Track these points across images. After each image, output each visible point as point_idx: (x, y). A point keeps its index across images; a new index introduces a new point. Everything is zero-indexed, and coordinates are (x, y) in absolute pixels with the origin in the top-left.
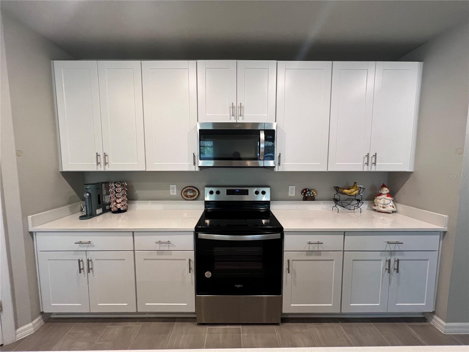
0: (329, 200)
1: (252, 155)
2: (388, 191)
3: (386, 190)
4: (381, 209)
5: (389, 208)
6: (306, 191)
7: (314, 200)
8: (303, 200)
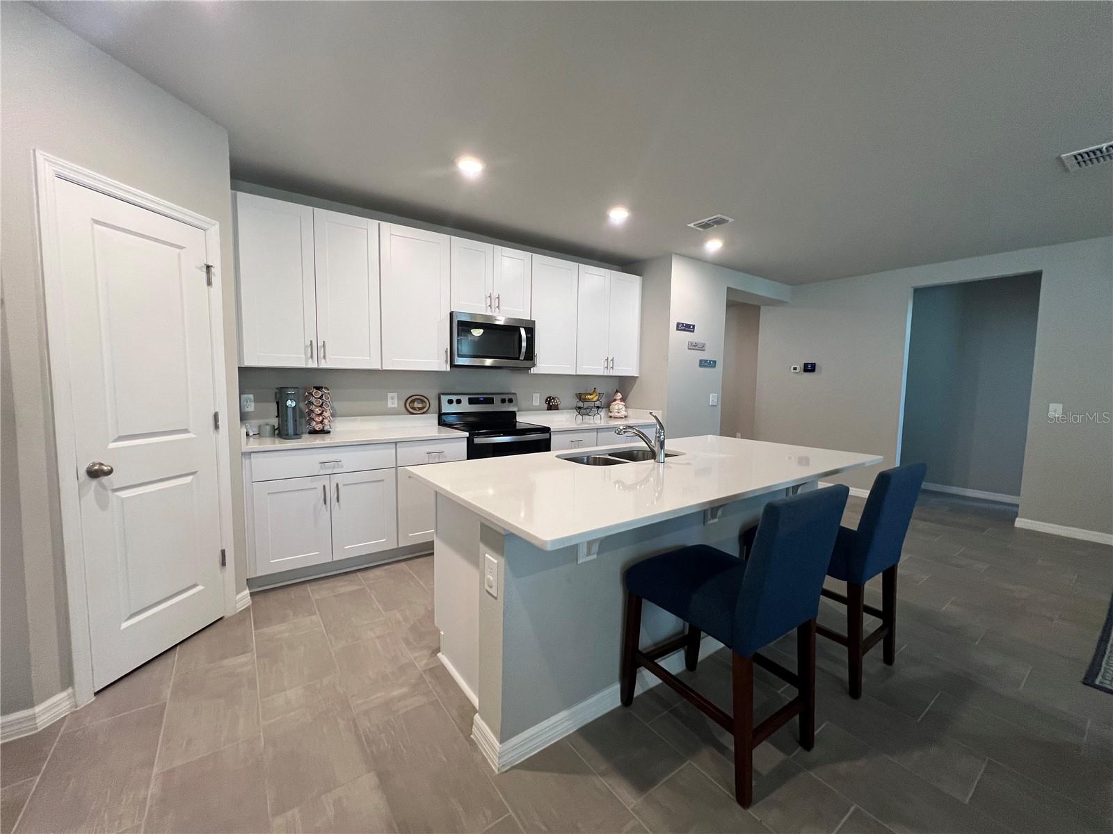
0: (572, 409)
1: (512, 355)
2: (621, 397)
3: (619, 396)
4: (617, 414)
5: (623, 413)
6: (551, 400)
7: (558, 409)
8: (548, 410)
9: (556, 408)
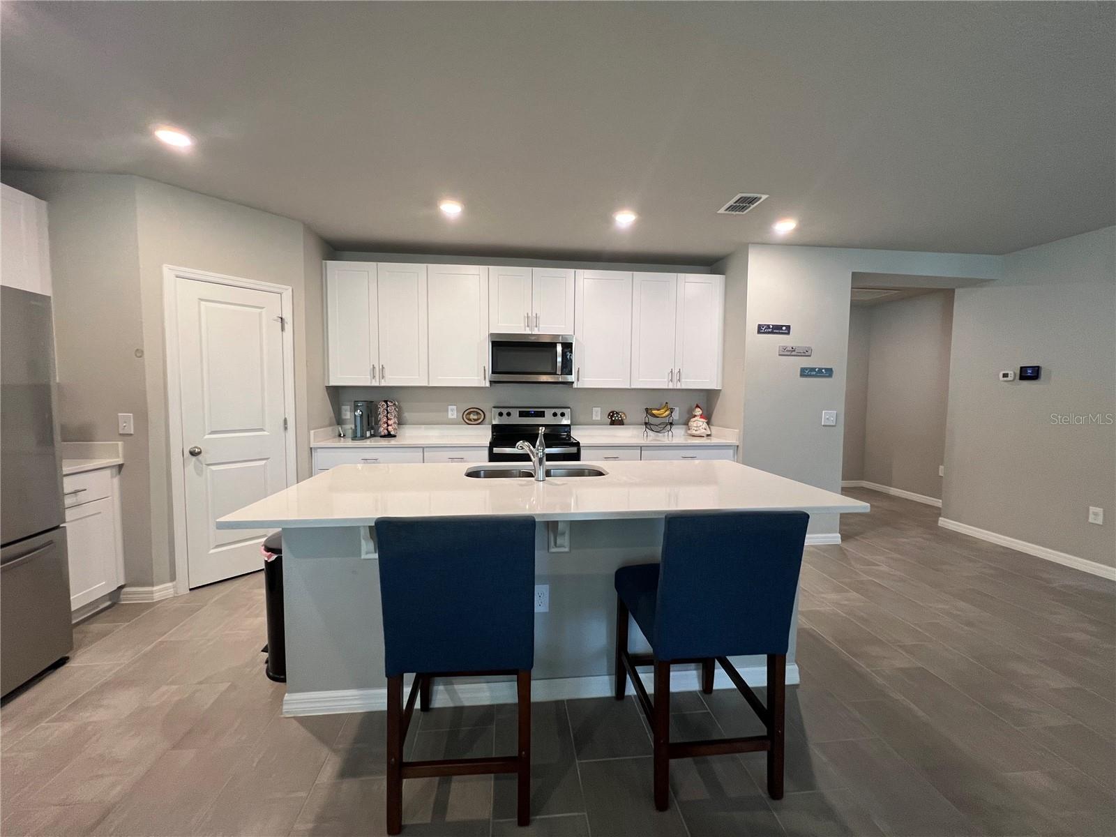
1: (549, 370)
6: (613, 414)
7: (623, 425)
8: (611, 424)
9: (621, 423)
